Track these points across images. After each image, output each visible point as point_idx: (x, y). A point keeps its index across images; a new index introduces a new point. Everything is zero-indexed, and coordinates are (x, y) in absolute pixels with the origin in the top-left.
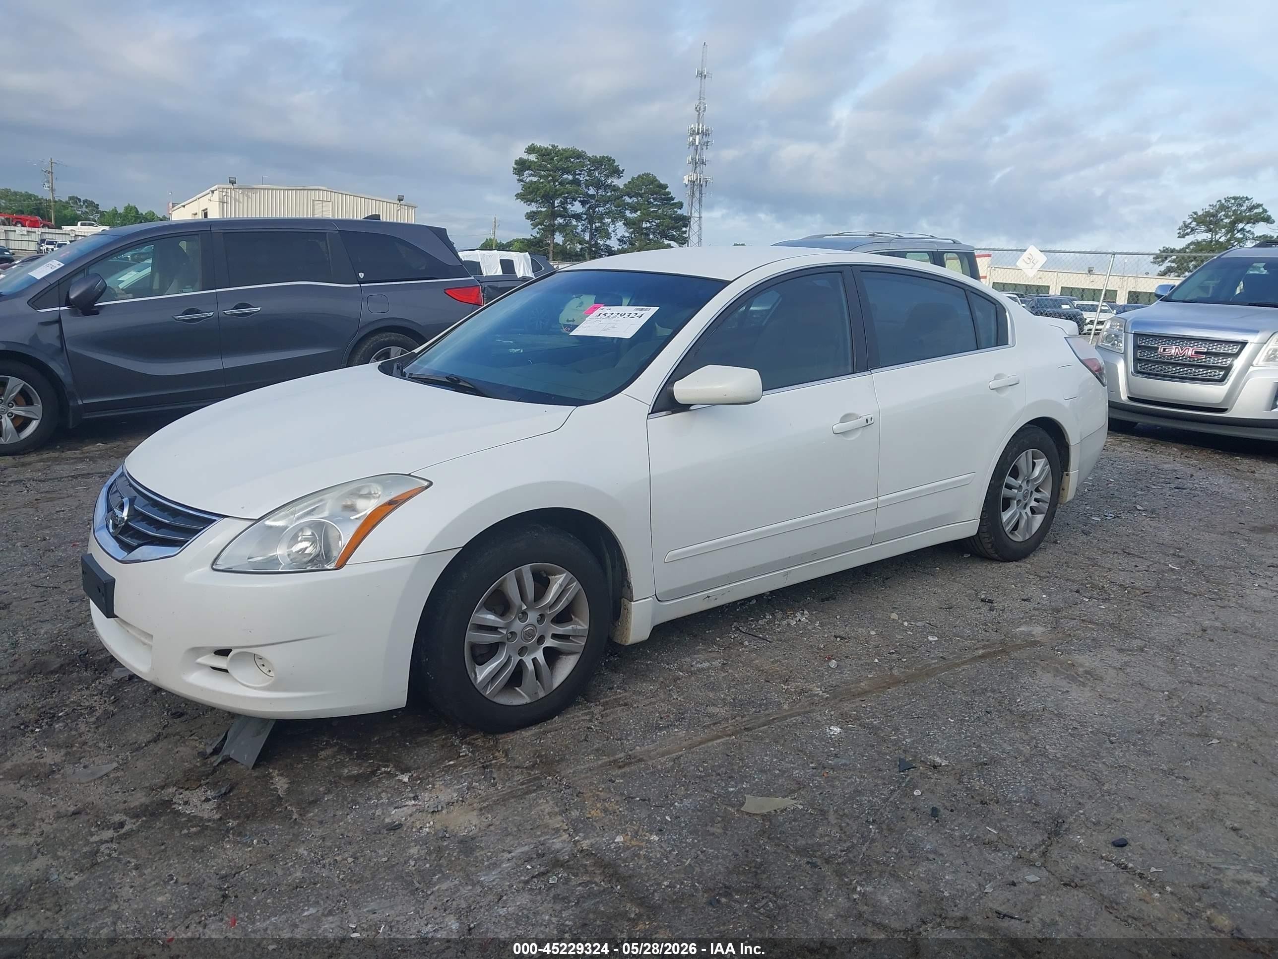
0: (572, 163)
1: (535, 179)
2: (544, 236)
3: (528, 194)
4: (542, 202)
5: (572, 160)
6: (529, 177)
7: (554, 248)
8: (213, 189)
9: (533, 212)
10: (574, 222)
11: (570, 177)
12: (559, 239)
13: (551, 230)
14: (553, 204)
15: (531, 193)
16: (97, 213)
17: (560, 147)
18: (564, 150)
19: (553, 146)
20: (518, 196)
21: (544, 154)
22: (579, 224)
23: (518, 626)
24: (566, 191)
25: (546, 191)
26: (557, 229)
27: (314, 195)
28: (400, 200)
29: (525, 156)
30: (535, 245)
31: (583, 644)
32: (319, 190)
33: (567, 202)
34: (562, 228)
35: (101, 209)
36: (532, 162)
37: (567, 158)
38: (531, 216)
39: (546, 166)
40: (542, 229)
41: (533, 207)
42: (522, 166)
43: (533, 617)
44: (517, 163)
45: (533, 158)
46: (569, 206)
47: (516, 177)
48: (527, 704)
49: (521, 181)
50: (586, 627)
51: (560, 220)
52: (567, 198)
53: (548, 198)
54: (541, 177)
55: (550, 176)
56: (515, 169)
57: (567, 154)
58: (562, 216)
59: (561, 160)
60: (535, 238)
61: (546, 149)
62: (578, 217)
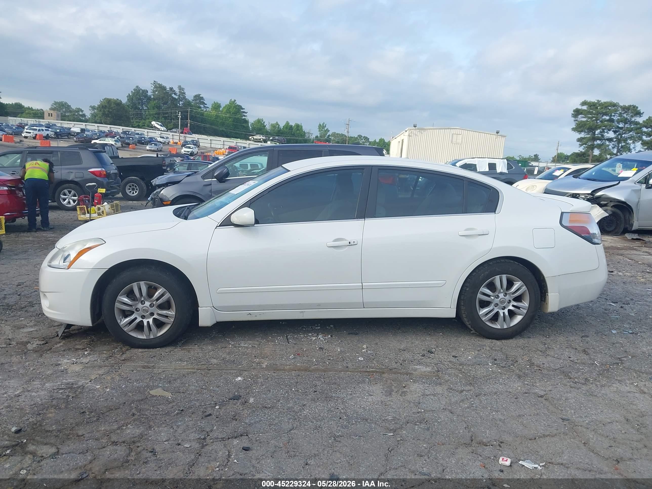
0: (610, 109)
1: (584, 119)
2: (587, 151)
3: (579, 128)
4: (588, 132)
5: (610, 108)
6: (581, 118)
7: (592, 157)
8: (406, 130)
9: (581, 138)
10: (607, 143)
11: (608, 118)
12: (596, 152)
13: (592, 147)
14: (595, 132)
15: (580, 127)
16: (368, 142)
17: (602, 101)
18: (605, 103)
19: (598, 101)
20: (574, 129)
21: (592, 105)
22: (611, 144)
23: (140, 306)
24: (603, 125)
25: (590, 126)
26: (595, 147)
27: (453, 131)
28: (497, 133)
29: (580, 107)
30: (580, 156)
31: (173, 320)
32: (456, 129)
33: (604, 132)
34: (599, 146)
35: (370, 140)
36: (585, 110)
37: (606, 107)
38: (579, 140)
39: (592, 112)
40: (586, 147)
41: (583, 135)
42: (577, 113)
43: (147, 304)
44: (574, 111)
45: (585, 108)
46: (606, 134)
47: (573, 119)
48: (144, 339)
49: (576, 120)
50: (174, 314)
51: (599, 142)
52: (604, 129)
53: (591, 129)
54: (589, 118)
55: (594, 117)
56: (572, 114)
57: (606, 105)
58: (600, 140)
59: (602, 108)
60: (581, 152)
61: (593, 103)
62: (610, 140)
